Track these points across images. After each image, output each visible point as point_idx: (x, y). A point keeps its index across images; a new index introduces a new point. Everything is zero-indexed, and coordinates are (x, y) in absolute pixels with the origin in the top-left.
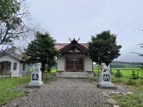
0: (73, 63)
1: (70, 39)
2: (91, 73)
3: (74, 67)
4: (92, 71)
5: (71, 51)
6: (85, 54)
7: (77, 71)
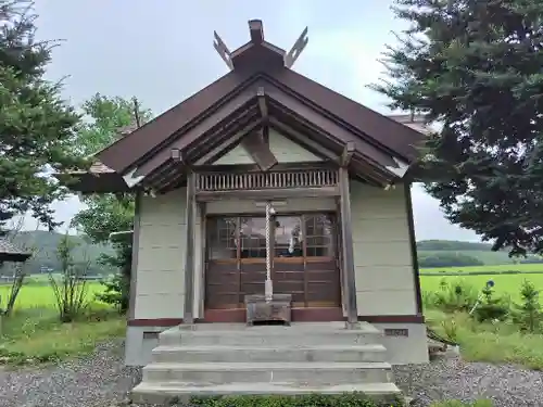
0: (254, 254)
1: (220, 47)
2: (405, 333)
3: (269, 284)
4: (412, 311)
5: (239, 156)
6: (352, 176)
7: (295, 317)
